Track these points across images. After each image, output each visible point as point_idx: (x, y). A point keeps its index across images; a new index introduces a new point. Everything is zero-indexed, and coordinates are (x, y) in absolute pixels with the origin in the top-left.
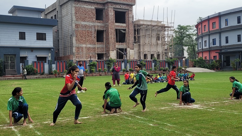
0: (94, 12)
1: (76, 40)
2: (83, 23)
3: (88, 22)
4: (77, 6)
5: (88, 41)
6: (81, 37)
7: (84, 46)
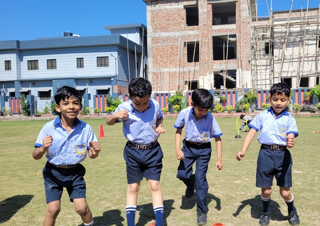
0: (184, 13)
1: (153, 63)
2: (164, 34)
3: (173, 32)
4: (155, 8)
5: (172, 63)
6: (162, 57)
7: (166, 70)
